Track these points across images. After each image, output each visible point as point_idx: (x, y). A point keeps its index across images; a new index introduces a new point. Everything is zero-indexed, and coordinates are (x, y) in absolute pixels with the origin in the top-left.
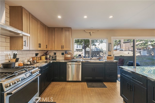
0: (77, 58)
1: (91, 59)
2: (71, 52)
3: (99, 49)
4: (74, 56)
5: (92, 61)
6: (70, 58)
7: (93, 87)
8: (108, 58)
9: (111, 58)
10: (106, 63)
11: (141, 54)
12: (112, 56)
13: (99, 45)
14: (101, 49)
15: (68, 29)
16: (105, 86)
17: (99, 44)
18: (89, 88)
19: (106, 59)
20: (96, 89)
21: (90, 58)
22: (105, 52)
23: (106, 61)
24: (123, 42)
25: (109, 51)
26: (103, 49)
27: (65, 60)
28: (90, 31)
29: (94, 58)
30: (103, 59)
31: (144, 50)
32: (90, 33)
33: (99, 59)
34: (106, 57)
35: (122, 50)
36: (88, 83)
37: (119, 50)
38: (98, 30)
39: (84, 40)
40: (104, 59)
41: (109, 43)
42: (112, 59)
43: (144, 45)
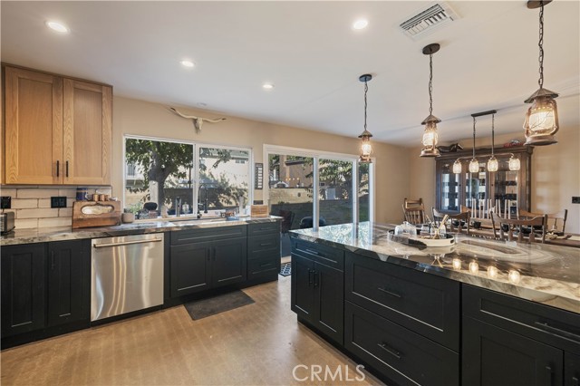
0: (138, 217)
1: (199, 217)
2: (108, 193)
3: (216, 182)
4: (125, 211)
5: (204, 224)
6: (105, 219)
7: (213, 312)
8: (254, 210)
9: (262, 209)
10: (250, 226)
11: (324, 197)
12: (265, 203)
13: (215, 166)
14: (220, 181)
15: (97, 90)
16: (248, 300)
17: (218, 162)
18: (198, 321)
19: (249, 213)
20: (222, 315)
21: (195, 214)
22: (236, 191)
23: (249, 219)
24: (285, 160)
25: (256, 188)
26: (227, 183)
27: (73, 230)
28: (198, 116)
29: (211, 213)
30: (238, 215)
31: (331, 186)
32: (195, 121)
33: (227, 217)
34: (248, 208)
35: (283, 186)
36: (190, 307)
37: (275, 186)
38: (223, 118)
39: (158, 143)
40: (244, 216)
41: (256, 164)
42: (265, 212)
43: (332, 173)
